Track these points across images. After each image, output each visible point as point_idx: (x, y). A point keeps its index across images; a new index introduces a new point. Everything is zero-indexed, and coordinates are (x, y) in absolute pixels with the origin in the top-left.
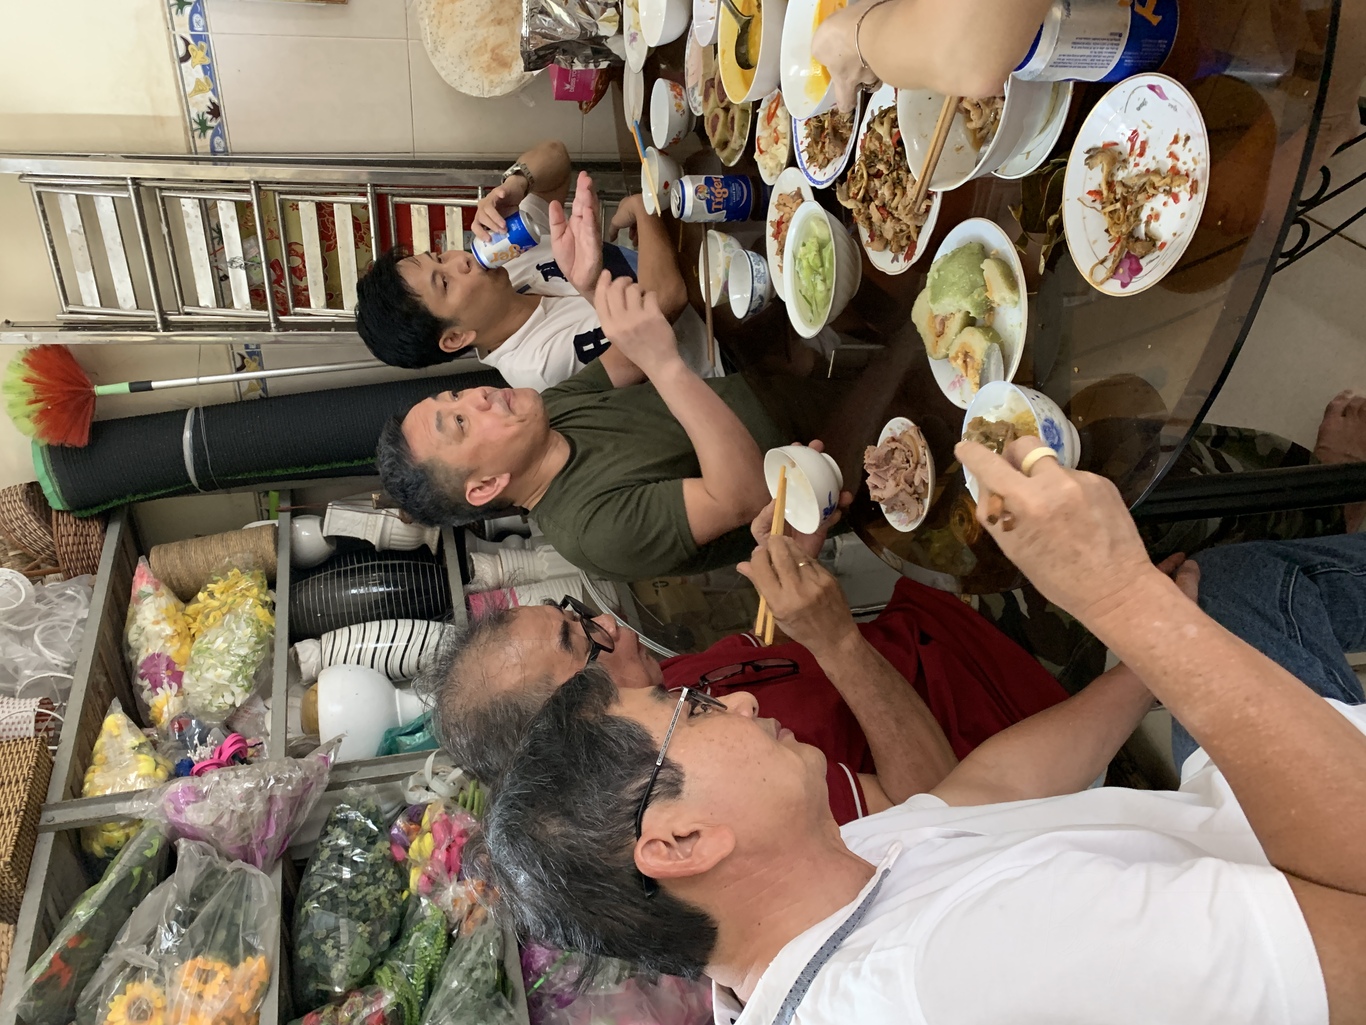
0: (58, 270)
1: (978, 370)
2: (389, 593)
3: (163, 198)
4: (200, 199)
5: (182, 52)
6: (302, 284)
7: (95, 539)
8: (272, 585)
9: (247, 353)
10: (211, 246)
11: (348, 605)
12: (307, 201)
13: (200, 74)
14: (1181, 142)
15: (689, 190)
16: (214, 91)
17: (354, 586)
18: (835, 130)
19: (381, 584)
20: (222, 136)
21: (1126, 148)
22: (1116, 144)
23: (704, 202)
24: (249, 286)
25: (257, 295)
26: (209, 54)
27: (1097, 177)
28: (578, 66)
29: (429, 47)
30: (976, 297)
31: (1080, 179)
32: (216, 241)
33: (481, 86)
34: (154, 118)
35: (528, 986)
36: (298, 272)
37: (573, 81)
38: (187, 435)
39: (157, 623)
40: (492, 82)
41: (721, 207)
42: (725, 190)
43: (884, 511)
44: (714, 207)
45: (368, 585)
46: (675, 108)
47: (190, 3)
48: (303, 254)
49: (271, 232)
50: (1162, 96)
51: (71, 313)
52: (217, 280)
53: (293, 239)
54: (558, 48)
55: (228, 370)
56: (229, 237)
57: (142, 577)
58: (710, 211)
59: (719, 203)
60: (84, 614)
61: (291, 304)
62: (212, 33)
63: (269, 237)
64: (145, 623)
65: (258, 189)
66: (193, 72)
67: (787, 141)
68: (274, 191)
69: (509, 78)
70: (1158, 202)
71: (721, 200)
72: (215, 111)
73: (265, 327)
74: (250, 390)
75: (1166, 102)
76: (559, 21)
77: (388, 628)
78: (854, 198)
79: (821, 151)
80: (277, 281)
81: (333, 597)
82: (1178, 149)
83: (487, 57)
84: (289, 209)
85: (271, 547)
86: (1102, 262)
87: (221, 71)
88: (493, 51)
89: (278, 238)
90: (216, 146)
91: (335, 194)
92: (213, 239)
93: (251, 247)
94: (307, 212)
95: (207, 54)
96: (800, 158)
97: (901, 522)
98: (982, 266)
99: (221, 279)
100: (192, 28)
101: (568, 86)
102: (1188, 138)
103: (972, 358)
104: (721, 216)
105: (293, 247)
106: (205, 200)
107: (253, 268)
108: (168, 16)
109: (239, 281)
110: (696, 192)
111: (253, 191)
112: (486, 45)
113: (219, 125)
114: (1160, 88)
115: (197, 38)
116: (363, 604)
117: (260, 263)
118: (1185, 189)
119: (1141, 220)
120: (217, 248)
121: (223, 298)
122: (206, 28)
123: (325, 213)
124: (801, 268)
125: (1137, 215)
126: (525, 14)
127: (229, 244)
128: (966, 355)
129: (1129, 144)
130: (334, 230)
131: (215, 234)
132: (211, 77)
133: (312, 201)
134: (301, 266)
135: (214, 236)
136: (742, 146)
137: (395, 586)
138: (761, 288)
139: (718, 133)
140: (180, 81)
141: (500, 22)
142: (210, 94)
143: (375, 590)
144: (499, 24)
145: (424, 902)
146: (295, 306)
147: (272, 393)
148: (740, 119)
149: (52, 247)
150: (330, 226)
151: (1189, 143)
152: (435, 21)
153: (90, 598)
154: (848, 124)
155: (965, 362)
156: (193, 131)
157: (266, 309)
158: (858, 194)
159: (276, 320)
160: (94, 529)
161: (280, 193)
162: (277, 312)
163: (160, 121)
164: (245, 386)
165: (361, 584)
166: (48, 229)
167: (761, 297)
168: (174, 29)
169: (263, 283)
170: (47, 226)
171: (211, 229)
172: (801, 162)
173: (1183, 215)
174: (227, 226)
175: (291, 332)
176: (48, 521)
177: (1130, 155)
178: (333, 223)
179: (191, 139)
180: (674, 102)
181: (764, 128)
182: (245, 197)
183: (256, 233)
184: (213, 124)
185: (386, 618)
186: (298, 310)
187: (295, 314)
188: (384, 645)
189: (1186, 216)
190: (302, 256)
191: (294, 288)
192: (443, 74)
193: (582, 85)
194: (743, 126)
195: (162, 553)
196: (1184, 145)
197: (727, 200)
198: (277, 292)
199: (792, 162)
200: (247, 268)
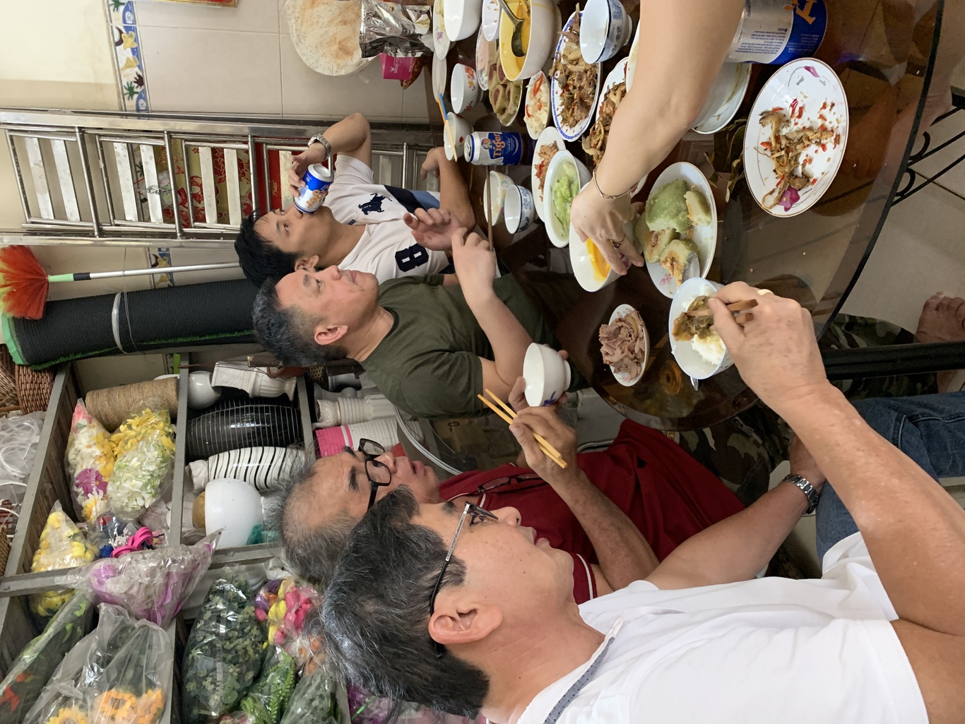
0: (24, 193)
1: (681, 270)
2: (258, 428)
3: (101, 142)
4: (127, 144)
5: (117, 39)
6: (200, 206)
7: (46, 386)
8: (174, 421)
9: (160, 254)
10: (135, 178)
11: (229, 436)
12: (205, 146)
13: (130, 55)
14: (828, 108)
15: (478, 142)
16: (140, 67)
17: (233, 422)
18: (582, 100)
19: (252, 421)
20: (145, 99)
21: (788, 112)
22: (781, 109)
23: (488, 150)
24: (162, 207)
25: (167, 214)
26: (136, 40)
27: (767, 133)
28: (400, 55)
29: (294, 39)
30: (680, 218)
31: (756, 133)
32: (139, 174)
33: (331, 68)
34: (96, 84)
35: (352, 712)
36: (198, 198)
37: (397, 65)
38: (115, 312)
39: (89, 446)
40: (339, 65)
41: (500, 154)
42: (503, 142)
43: (613, 371)
44: (495, 154)
45: (243, 422)
46: (468, 85)
47: (123, 4)
48: (201, 185)
49: (179, 168)
50: (815, 74)
51: (33, 223)
52: (139, 202)
53: (194, 173)
54: (385, 42)
55: (146, 266)
56: (148, 171)
57: (79, 413)
58: (492, 157)
59: (498, 152)
60: (36, 439)
61: (192, 220)
62: (139, 26)
63: (177, 172)
64: (80, 447)
65: (170, 138)
66: (125, 53)
67: (547, 109)
68: (182, 139)
69: (351, 63)
70: (811, 150)
71: (500, 150)
72: (140, 81)
73: (173, 236)
74: (161, 281)
75: (818, 78)
76: (387, 22)
77: (257, 453)
78: (595, 147)
79: (572, 115)
80: (182, 203)
81: (218, 431)
82: (825, 112)
83: (336, 47)
84: (191, 152)
85: (174, 393)
86: (771, 193)
87: (144, 52)
88: (340, 43)
89: (184, 173)
90: (140, 106)
91: (225, 142)
92: (137, 172)
93: (164, 179)
94: (205, 155)
95: (135, 41)
96: (556, 120)
97: (625, 379)
98: (685, 196)
99: (142, 201)
100: (124, 21)
101: (393, 69)
102: (833, 105)
103: (677, 261)
104: (499, 161)
105: (195, 179)
106: (131, 144)
107: (165, 194)
108: (108, 12)
109: (155, 203)
110: (482, 143)
111: (166, 139)
112: (335, 38)
113: (143, 91)
114: (814, 69)
115: (128, 29)
116: (239, 436)
117: (170, 190)
118: (831, 141)
119: (799, 163)
120: (140, 179)
121: (143, 215)
122: (134, 22)
123: (217, 156)
124: (556, 198)
125: (796, 160)
126: (363, 17)
127: (148, 176)
128: (673, 260)
129: (791, 109)
130: (224, 168)
131: (138, 169)
132: (137, 56)
133: (209, 147)
134: (200, 193)
135: (137, 170)
136: (515, 111)
137: (263, 423)
138: (527, 212)
139: (498, 103)
140: (115, 59)
141: (345, 23)
142: (137, 69)
143: (248, 425)
144: (345, 24)
145: (279, 650)
146: (194, 221)
147: (176, 284)
148: (515, 92)
149: (20, 176)
150: (222, 165)
151: (834, 108)
152: (299, 21)
153: (41, 427)
154: (591, 96)
155: (672, 264)
156: (124, 95)
157: (174, 223)
158: (597, 144)
159: (181, 231)
160: (46, 378)
161: (186, 140)
162: (181, 226)
163: (100, 87)
164: (157, 278)
165: (238, 421)
166: (17, 163)
167: (527, 219)
168: (111, 22)
169: (172, 205)
170: (16, 160)
171: (135, 165)
172: (557, 123)
173: (829, 159)
174: (147, 163)
175: (191, 240)
176: (13, 372)
177: (792, 117)
178: (224, 163)
179: (122, 101)
180: (468, 80)
181: (531, 99)
182: (160, 143)
183: (167, 169)
184: (139, 90)
185: (255, 446)
186: (197, 224)
187: (195, 227)
188: (253, 465)
189: (831, 160)
190: (201, 186)
191: (195, 208)
192: (304, 59)
193: (403, 69)
194: (517, 98)
195: (95, 396)
196: (830, 110)
197: (505, 149)
198: (182, 211)
199: (551, 123)
200: (160, 194)
